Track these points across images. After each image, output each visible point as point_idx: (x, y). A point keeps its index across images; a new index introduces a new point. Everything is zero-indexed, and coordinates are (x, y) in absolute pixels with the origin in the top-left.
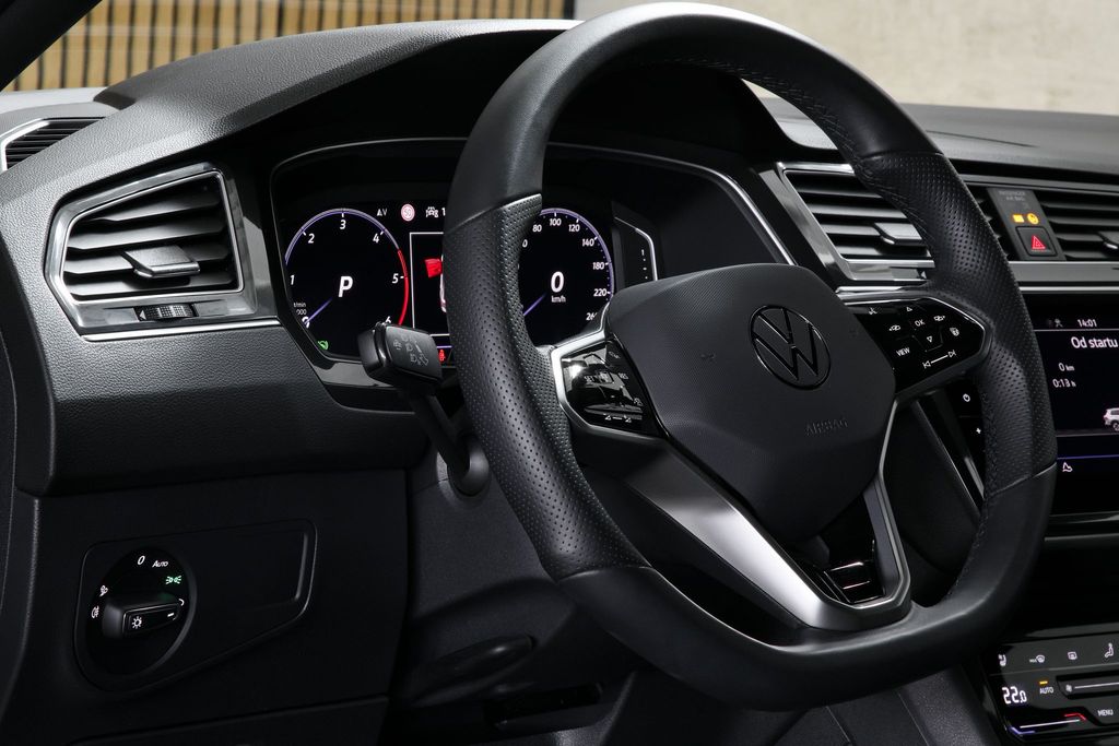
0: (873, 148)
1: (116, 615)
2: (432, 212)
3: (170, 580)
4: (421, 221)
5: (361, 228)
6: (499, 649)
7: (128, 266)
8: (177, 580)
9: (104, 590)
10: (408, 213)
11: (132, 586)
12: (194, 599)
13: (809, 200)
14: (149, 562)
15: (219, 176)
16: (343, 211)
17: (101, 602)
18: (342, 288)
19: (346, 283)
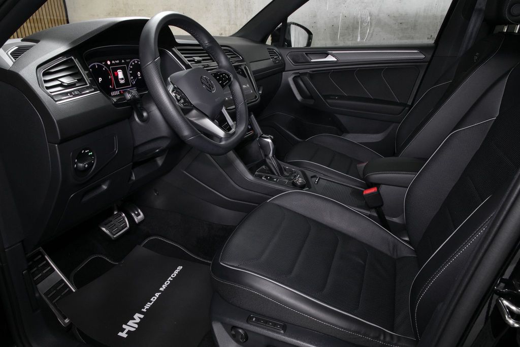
0: (206, 42)
1: (81, 165)
2: (113, 62)
3: (90, 154)
4: (112, 64)
5: (100, 67)
6: (157, 151)
7: (60, 83)
8: (91, 153)
9: (76, 160)
10: (109, 63)
11: (82, 157)
12: (96, 156)
13: (182, 53)
14: (85, 151)
15: (73, 58)
16: (96, 64)
17: (76, 163)
18: (100, 81)
19: (100, 79)
